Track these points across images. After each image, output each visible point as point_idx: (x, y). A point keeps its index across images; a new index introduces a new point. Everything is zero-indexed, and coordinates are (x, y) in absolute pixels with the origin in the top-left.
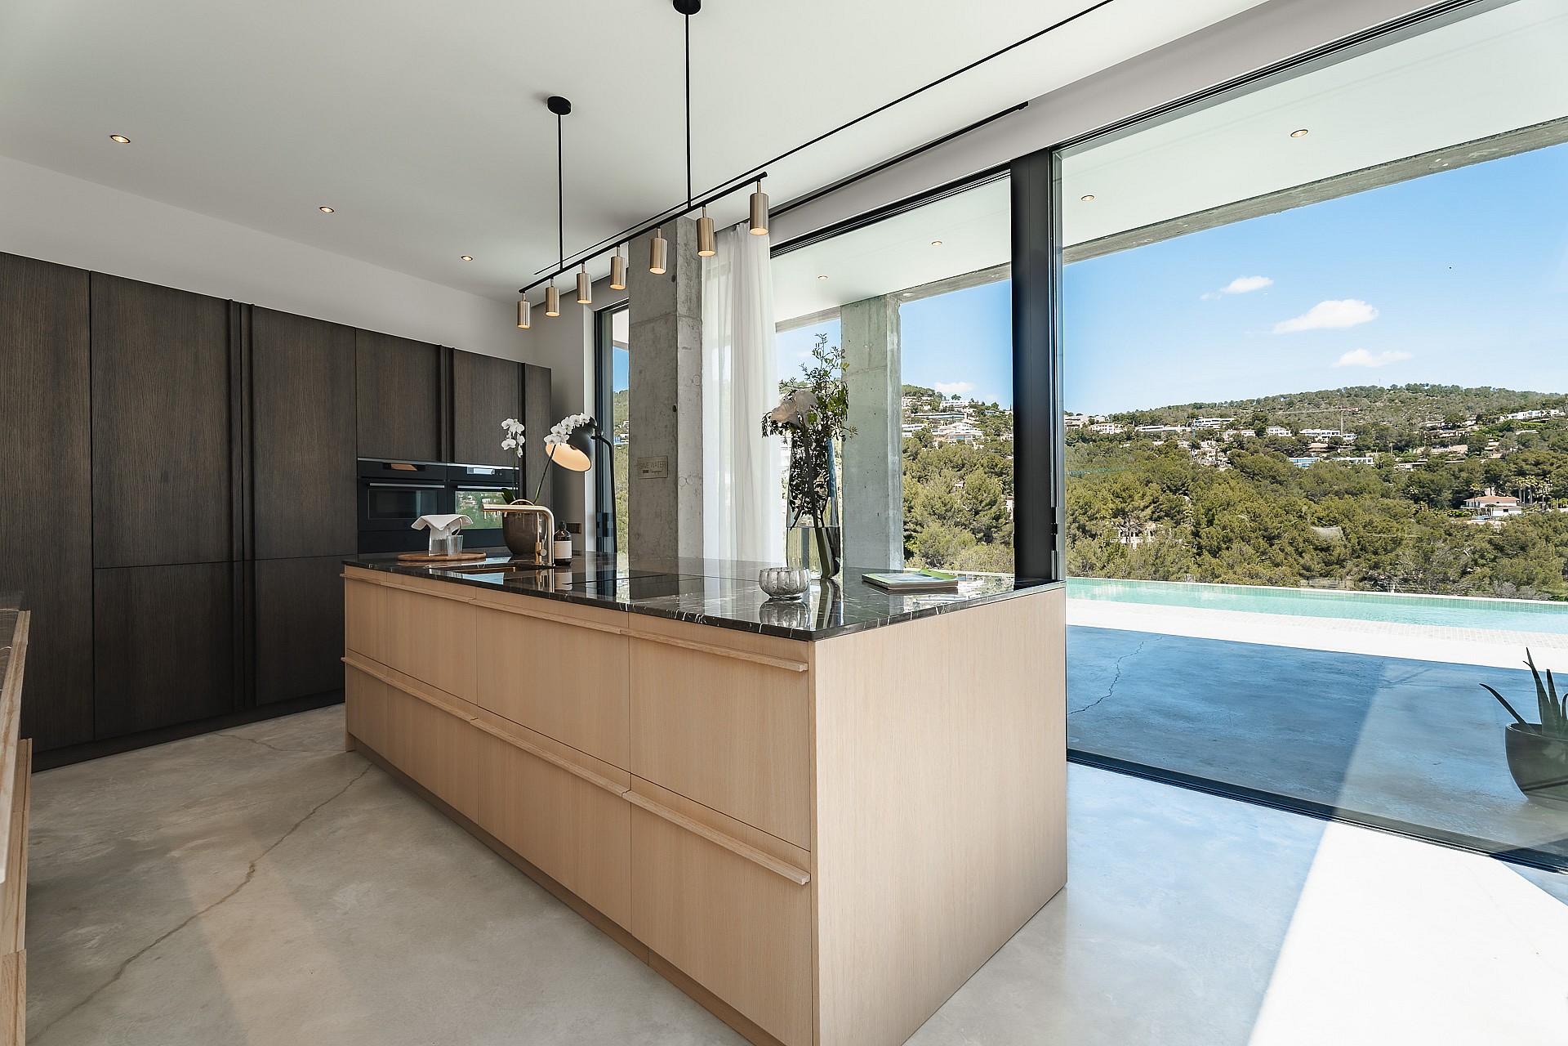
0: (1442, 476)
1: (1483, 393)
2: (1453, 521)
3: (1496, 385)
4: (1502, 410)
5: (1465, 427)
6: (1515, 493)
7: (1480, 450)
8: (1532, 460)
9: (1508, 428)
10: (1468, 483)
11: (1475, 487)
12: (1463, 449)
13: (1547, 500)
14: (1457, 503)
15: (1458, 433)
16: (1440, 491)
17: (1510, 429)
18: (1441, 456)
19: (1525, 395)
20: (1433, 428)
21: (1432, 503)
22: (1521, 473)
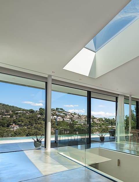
0: (5, 121)
1: (13, 107)
2: (7, 129)
3: (15, 106)
4: (16, 110)
5: (10, 112)
6: (18, 125)
7: (12, 117)
8: (21, 119)
9: (17, 113)
10: (10, 123)
11: (11, 123)
12: (9, 116)
13: (23, 126)
14: (8, 126)
15: (8, 113)
16: (5, 124)
17: (17, 114)
18: (5, 117)
19: (20, 108)
20: (3, 112)
21: (3, 126)
22: (19, 121)
